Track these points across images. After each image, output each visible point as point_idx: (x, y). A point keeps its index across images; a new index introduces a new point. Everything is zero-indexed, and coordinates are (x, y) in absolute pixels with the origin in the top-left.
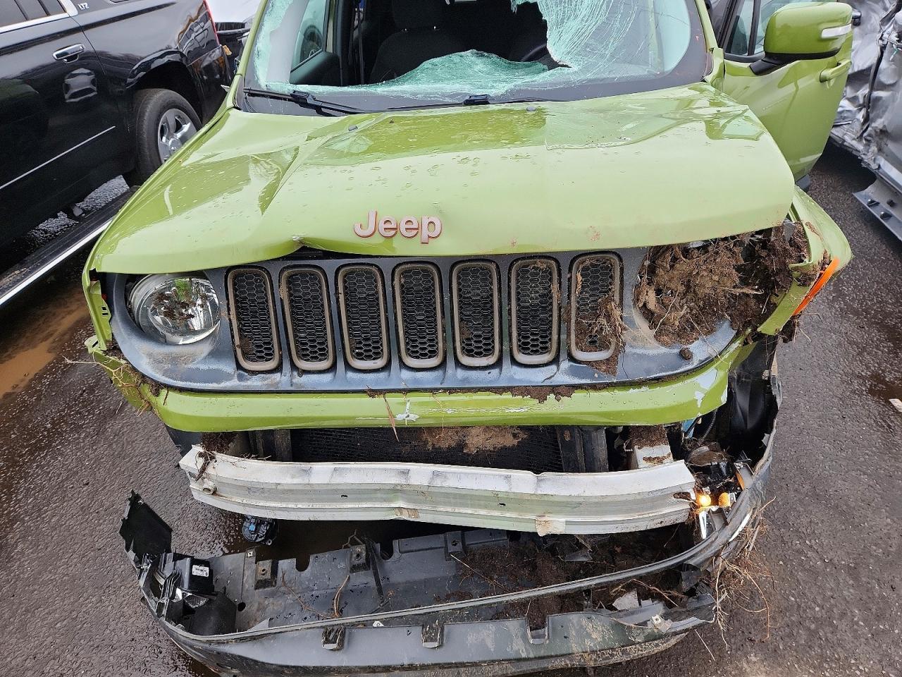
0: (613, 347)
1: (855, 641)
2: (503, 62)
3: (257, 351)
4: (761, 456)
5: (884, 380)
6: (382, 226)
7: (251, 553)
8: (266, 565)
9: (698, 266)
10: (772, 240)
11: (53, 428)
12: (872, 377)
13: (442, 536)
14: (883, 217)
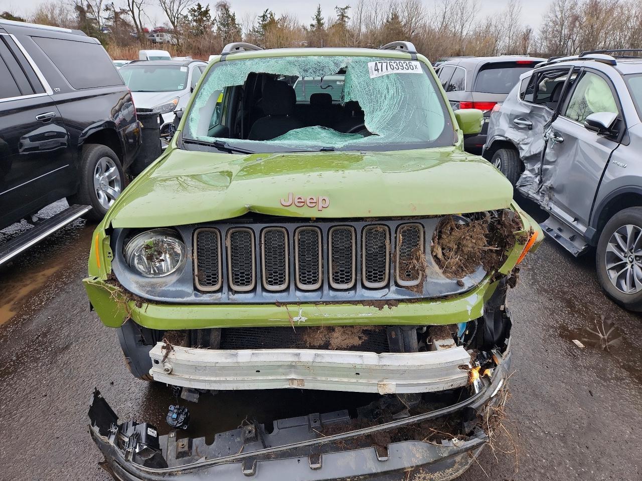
0: (420, 277)
1: (569, 479)
2: (336, 133)
3: (207, 280)
4: (505, 350)
5: (568, 329)
6: (296, 201)
7: (172, 435)
8: (185, 441)
9: (464, 233)
10: (503, 219)
11: (17, 360)
12: (560, 327)
13: (306, 417)
14: (556, 237)
